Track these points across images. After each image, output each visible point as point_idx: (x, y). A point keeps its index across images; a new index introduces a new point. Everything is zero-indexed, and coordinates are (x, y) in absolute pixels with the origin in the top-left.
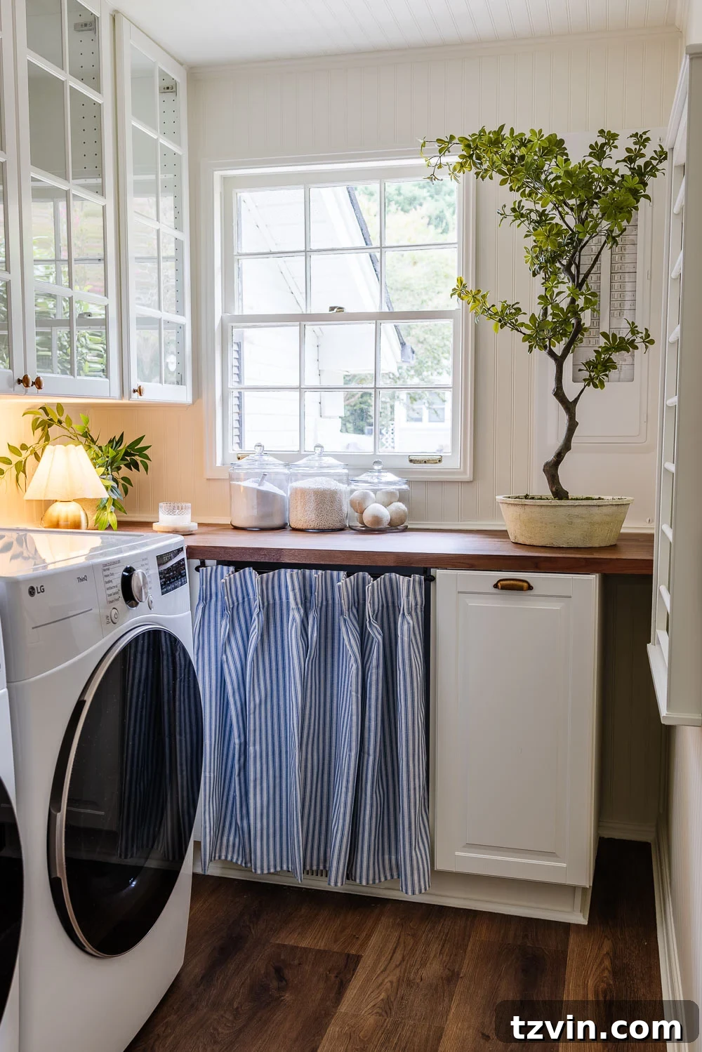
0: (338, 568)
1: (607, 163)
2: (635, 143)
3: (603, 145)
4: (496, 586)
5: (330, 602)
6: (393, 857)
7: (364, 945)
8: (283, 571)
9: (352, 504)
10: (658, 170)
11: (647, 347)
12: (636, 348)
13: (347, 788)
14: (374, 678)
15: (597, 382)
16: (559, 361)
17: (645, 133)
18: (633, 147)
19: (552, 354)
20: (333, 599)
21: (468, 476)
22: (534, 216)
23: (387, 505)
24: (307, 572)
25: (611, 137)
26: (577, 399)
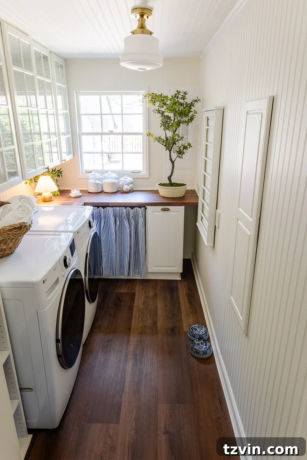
0: (123, 207)
4: (161, 210)
5: (121, 215)
6: (138, 270)
7: (135, 290)
8: (107, 208)
9: (120, 186)
12: (188, 148)
13: (128, 257)
16: (170, 151)
21: (148, 177)
23: (128, 185)
24: (114, 208)
26: (175, 160)
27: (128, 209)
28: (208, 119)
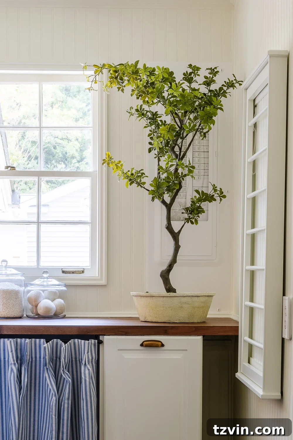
0: (40, 337)
1: (194, 85)
2: (210, 73)
3: (191, 74)
4: (142, 345)
5: (34, 359)
8: (2, 340)
9: (30, 300)
10: (226, 93)
11: (221, 200)
12: (215, 200)
14: (66, 405)
15: (193, 220)
16: (169, 207)
17: (216, 68)
18: (209, 76)
19: (164, 202)
20: (36, 357)
21: (103, 282)
22: (149, 114)
23: (53, 300)
24: (19, 340)
25: (195, 69)
26: (180, 232)
27: (57, 343)
28: (255, 106)
